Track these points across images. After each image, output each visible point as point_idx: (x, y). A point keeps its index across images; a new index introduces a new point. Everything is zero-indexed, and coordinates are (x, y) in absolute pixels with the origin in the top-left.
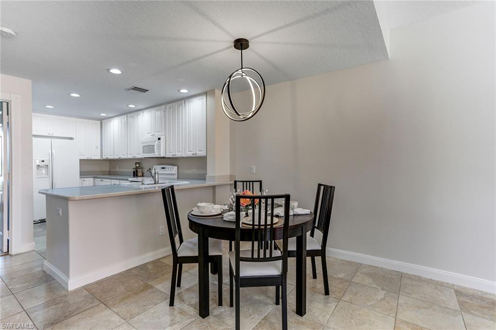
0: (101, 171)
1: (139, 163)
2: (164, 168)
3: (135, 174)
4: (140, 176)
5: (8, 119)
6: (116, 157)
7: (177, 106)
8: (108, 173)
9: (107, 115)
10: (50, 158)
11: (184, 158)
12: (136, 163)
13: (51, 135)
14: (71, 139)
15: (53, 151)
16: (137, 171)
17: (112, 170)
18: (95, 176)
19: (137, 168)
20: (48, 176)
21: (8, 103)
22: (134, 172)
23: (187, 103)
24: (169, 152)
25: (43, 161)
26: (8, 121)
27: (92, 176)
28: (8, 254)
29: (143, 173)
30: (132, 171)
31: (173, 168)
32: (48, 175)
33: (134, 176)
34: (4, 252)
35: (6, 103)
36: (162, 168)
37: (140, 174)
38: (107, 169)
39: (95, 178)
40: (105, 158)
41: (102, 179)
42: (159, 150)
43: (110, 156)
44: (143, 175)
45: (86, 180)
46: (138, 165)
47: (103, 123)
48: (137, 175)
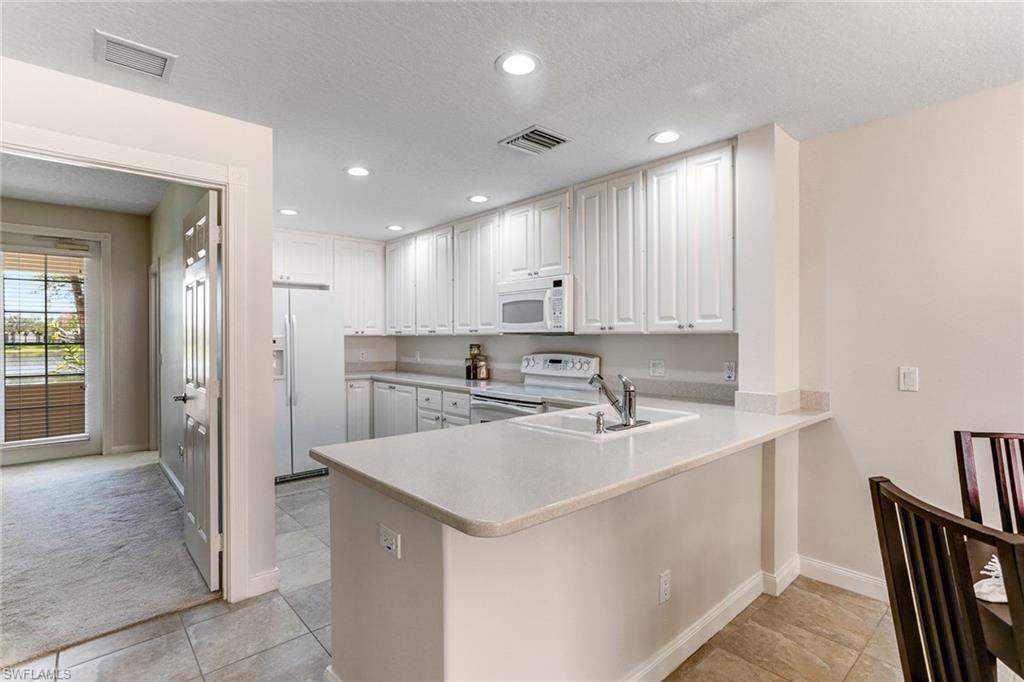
0: (380, 363)
1: (479, 346)
2: (559, 362)
3: (471, 374)
4: (483, 379)
5: (221, 233)
6: (423, 331)
7: (615, 189)
8: (394, 367)
9: (403, 228)
10: (286, 333)
11: (641, 336)
12: (472, 346)
13: (285, 280)
14: (323, 287)
15: (293, 317)
16: (476, 368)
17: (404, 360)
18: (375, 376)
19: (474, 358)
20: (283, 377)
21: (219, 192)
22: (468, 368)
23: (655, 179)
24: (588, 321)
25: (274, 342)
26: (221, 240)
27: (369, 376)
28: (221, 597)
29: (489, 371)
30: (462, 364)
31: (588, 363)
32: (282, 374)
33: (468, 377)
34: (212, 590)
35: (216, 193)
36: (552, 361)
37: (483, 373)
38: (391, 356)
39: (373, 380)
40: (392, 332)
41: (393, 385)
42: (558, 313)
43: (406, 327)
44: (491, 375)
45: (355, 384)
46: (476, 351)
47: (388, 250)
48: (475, 377)
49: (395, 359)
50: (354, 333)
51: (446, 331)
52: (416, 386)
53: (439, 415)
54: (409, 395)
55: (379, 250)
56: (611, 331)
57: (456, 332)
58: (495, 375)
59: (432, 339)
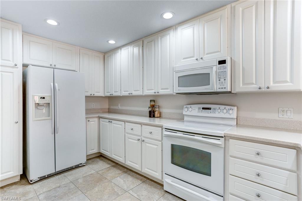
0: (101, 109)
1: (154, 101)
2: (209, 109)
3: (152, 114)
4: (157, 117)
6: (126, 94)
8: (108, 111)
10: (52, 94)
12: (151, 101)
15: (56, 84)
16: (154, 112)
17: (112, 107)
19: (153, 106)
22: (150, 112)
25: (44, 98)
27: (97, 115)
29: (160, 114)
30: (147, 110)
32: (49, 116)
33: (150, 116)
36: (204, 108)
37: (157, 114)
38: (106, 106)
39: (99, 118)
40: (108, 94)
41: (110, 120)
42: (222, 80)
43: (115, 92)
44: (161, 116)
45: (91, 120)
46: (153, 103)
47: (106, 57)
48: (154, 116)
49: (108, 107)
50: (89, 95)
51: (139, 93)
52: (125, 121)
53: (140, 138)
54: (120, 126)
55: (101, 56)
56: (268, 90)
57: (145, 94)
58: (163, 115)
59: (130, 97)
